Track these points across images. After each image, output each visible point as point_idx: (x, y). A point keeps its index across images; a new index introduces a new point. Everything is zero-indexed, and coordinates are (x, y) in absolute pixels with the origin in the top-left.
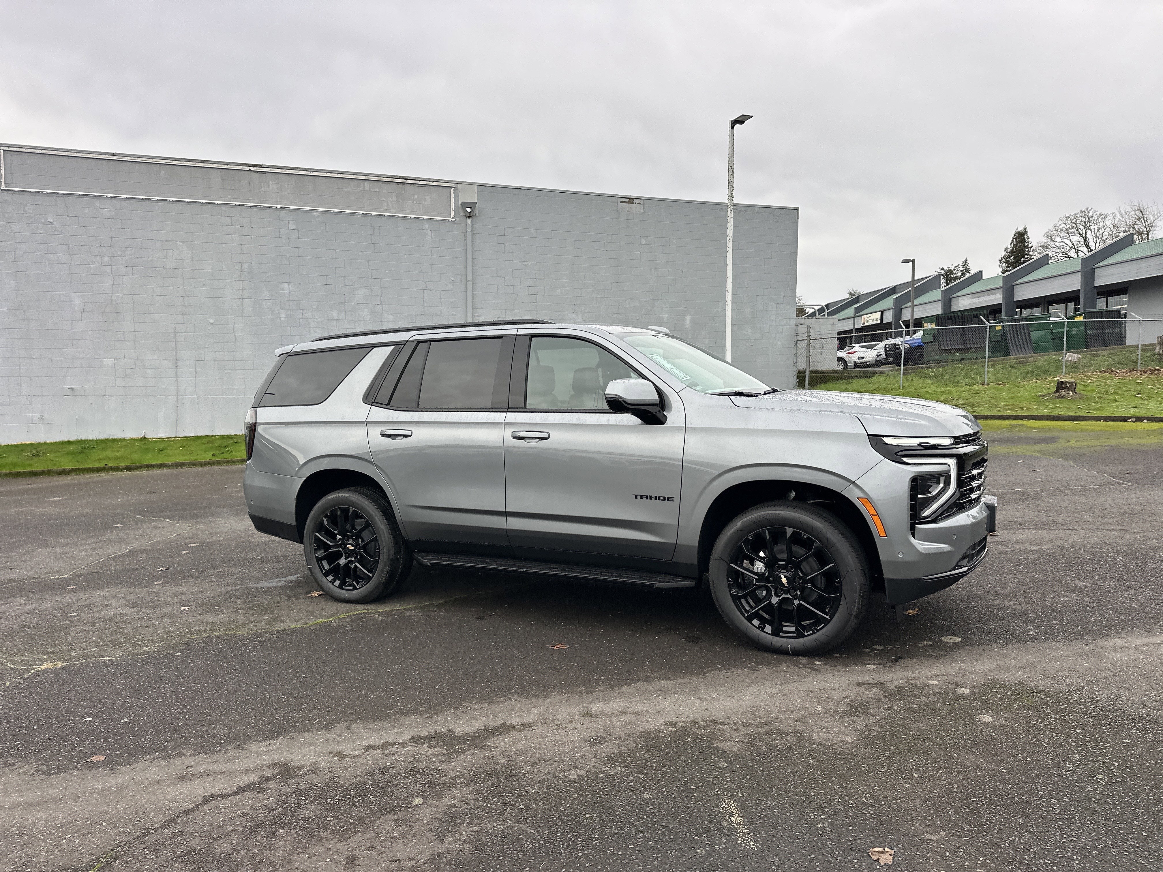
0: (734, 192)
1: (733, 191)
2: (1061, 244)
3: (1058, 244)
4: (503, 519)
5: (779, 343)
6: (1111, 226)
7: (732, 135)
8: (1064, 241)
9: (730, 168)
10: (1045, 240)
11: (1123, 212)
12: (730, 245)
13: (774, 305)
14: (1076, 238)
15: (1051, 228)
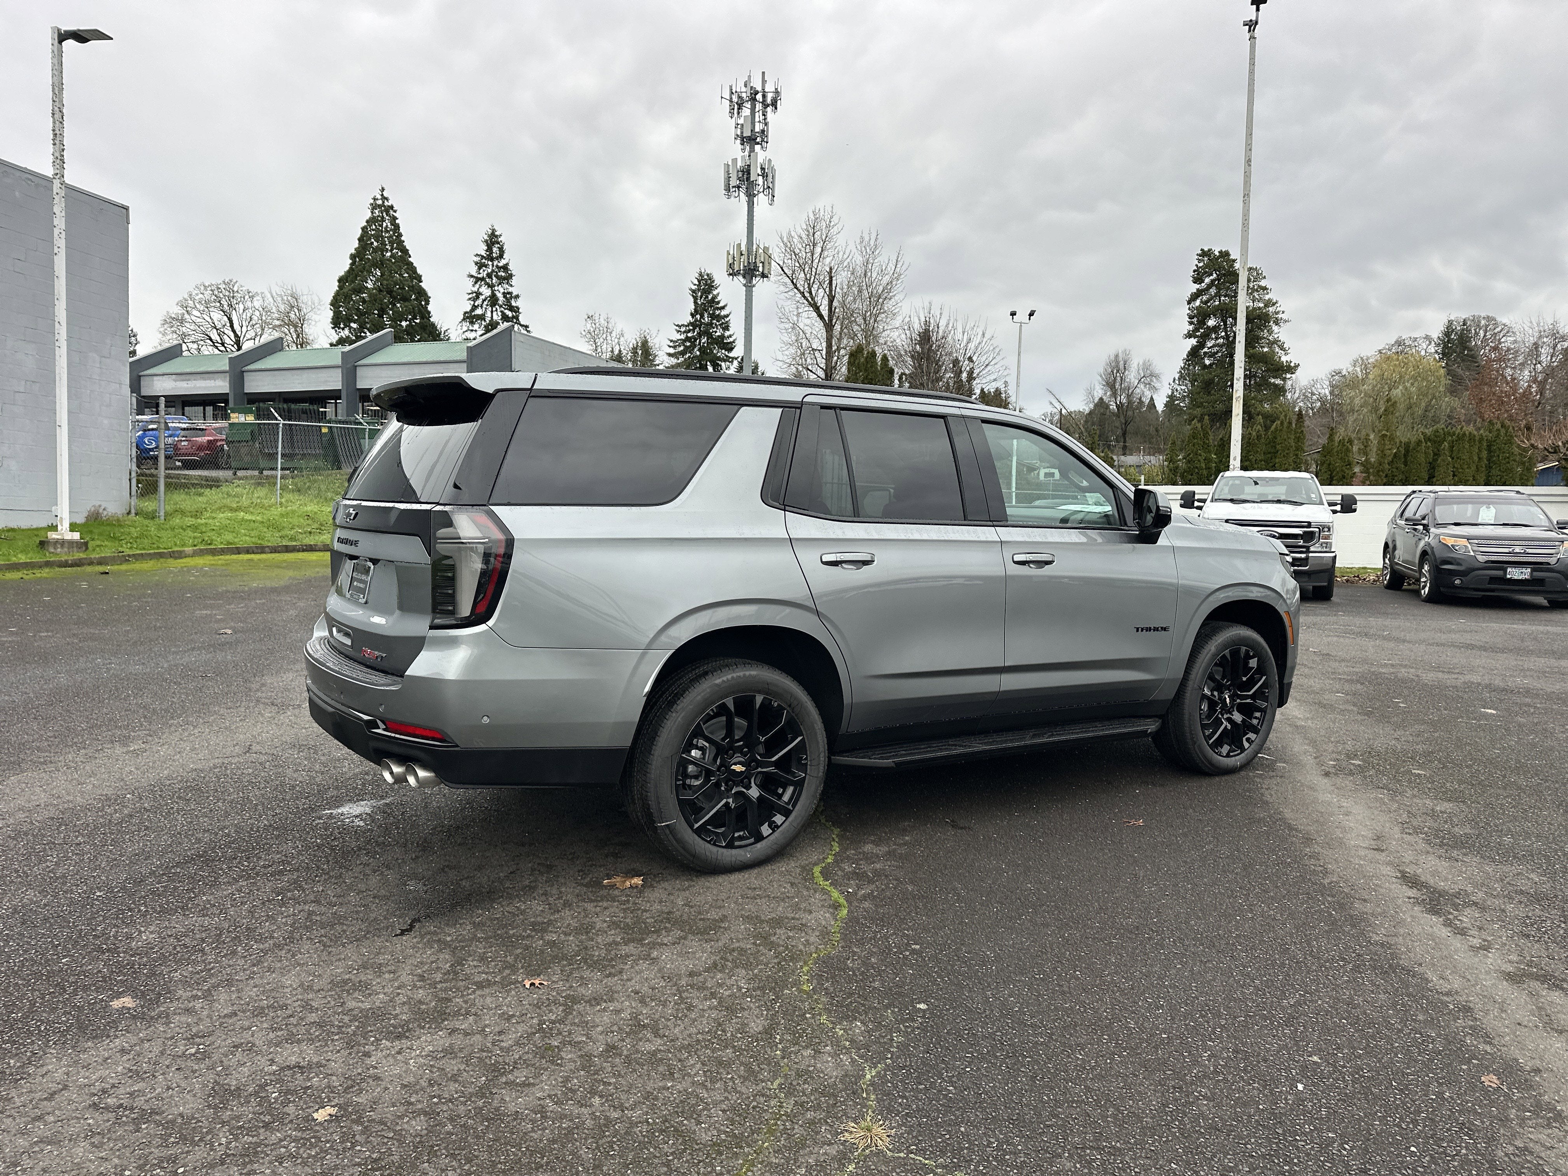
0: (65, 153)
1: (63, 150)
2: (199, 320)
3: (194, 318)
4: (995, 678)
5: (106, 422)
6: (261, 309)
7: (60, 53)
8: (205, 316)
9: (56, 109)
10: (180, 311)
11: (274, 294)
12: (60, 243)
13: (97, 358)
14: (218, 317)
15: (186, 296)
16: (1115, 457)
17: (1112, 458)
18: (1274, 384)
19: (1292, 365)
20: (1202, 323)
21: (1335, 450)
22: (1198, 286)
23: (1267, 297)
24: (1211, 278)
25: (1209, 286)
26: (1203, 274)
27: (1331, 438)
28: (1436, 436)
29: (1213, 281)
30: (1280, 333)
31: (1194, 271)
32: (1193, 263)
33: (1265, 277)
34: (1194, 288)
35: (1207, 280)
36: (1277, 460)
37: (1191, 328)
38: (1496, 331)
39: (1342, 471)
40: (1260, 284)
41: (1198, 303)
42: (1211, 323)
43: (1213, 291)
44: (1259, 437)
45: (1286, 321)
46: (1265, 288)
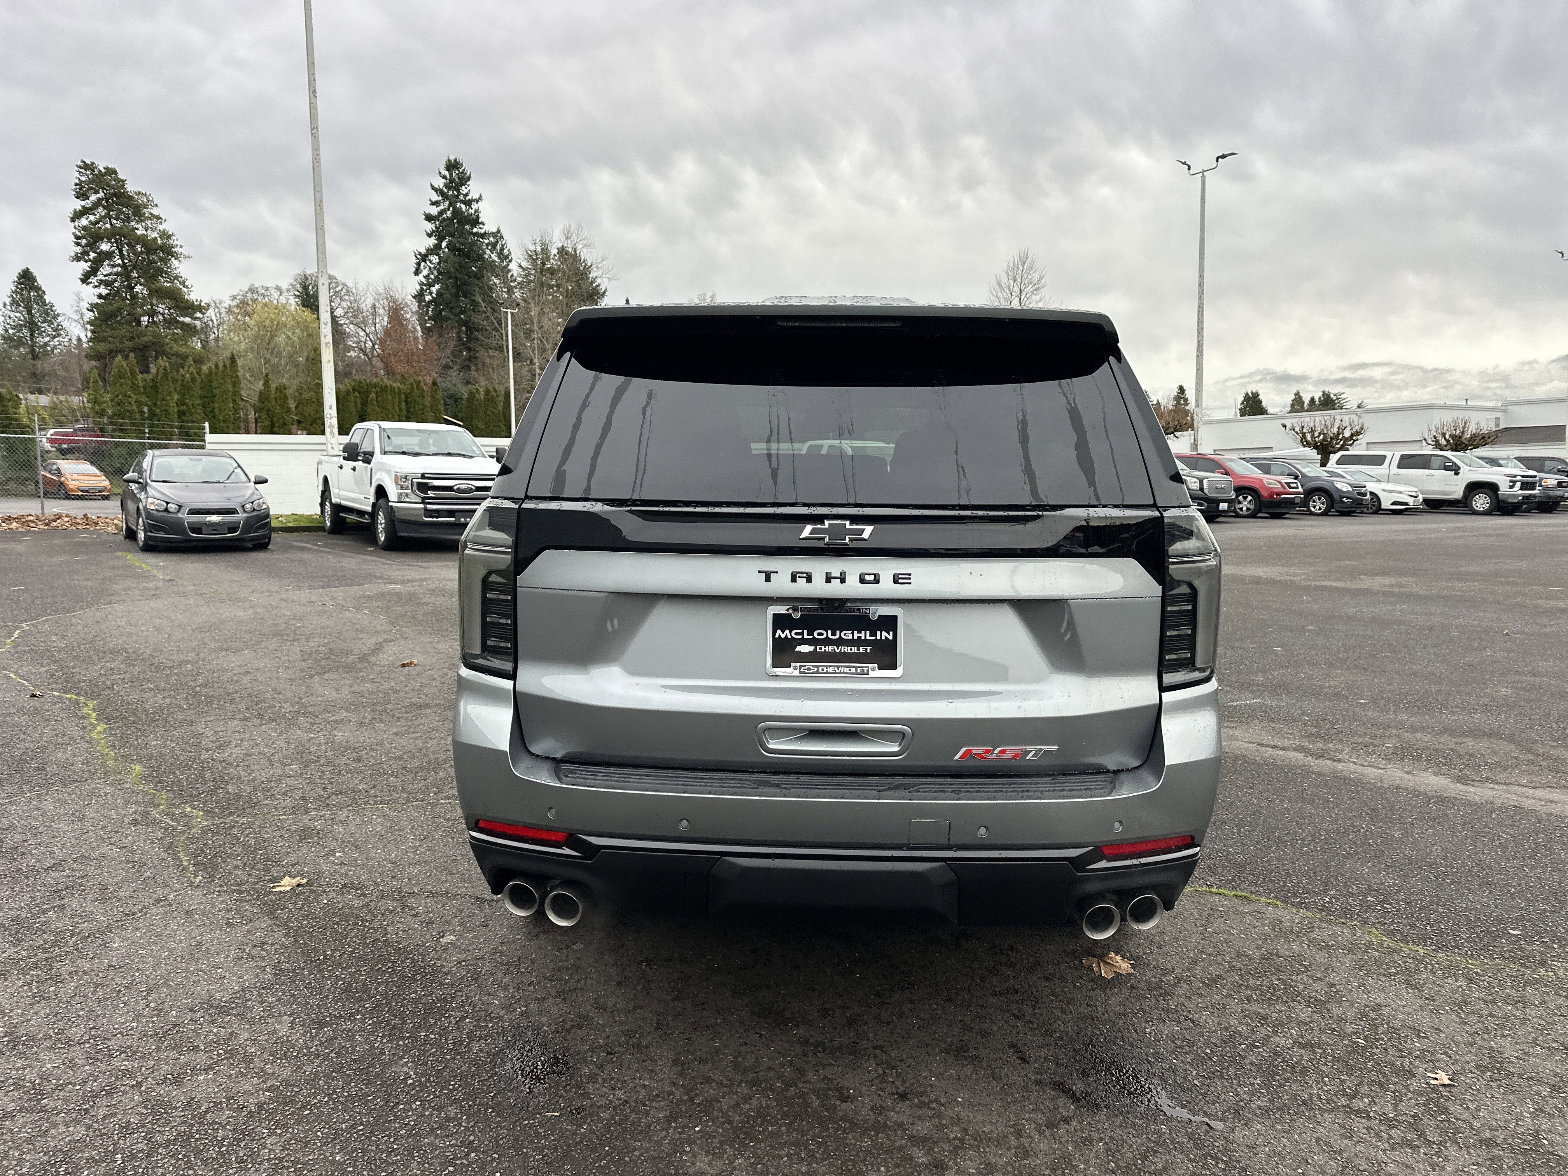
16: (21, 396)
17: (18, 397)
18: (183, 323)
19: (203, 304)
20: (92, 245)
21: (273, 396)
22: (83, 203)
23: (161, 227)
24: (99, 195)
25: (97, 204)
26: (88, 190)
27: (266, 383)
28: (360, 387)
29: (99, 199)
30: (180, 267)
31: (76, 185)
32: (74, 176)
33: (157, 205)
34: (79, 204)
35: (93, 198)
36: (216, 405)
37: (79, 249)
38: (337, 289)
39: (283, 418)
40: (152, 211)
41: (84, 222)
42: (105, 247)
43: (101, 211)
44: (193, 380)
45: (186, 257)
46: (158, 218)
